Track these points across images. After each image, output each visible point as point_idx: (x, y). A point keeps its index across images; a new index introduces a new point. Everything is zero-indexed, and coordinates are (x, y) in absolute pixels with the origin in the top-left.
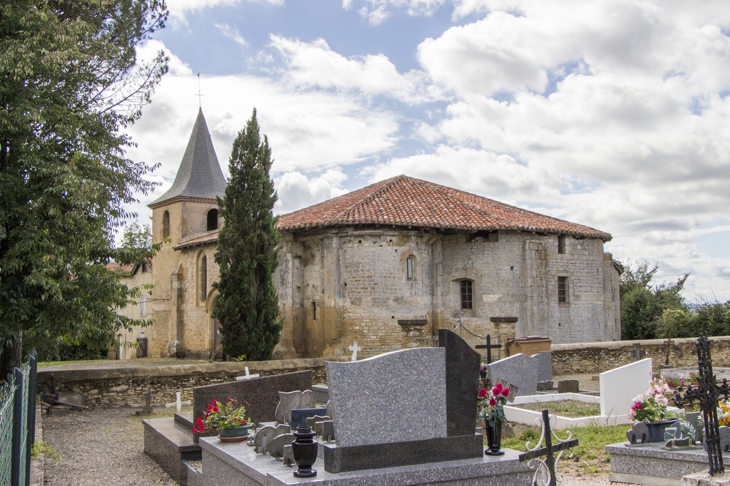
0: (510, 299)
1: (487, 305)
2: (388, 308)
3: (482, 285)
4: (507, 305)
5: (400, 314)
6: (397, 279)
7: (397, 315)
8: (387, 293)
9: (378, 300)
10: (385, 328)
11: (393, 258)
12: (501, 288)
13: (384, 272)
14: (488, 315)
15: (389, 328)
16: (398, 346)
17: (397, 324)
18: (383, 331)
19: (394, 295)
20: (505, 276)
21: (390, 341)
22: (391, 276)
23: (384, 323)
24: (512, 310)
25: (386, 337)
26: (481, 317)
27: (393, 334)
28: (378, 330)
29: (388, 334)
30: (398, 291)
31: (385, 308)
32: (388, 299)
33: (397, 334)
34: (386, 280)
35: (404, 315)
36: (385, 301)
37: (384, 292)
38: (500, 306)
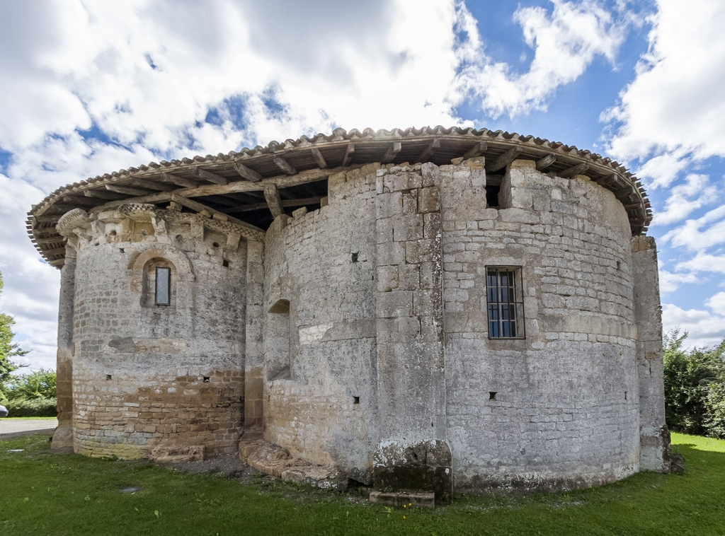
0: (349, 332)
1: (306, 352)
2: (100, 359)
4: (344, 348)
5: (123, 371)
6: (118, 303)
7: (116, 373)
8: (99, 330)
9: (87, 345)
10: (95, 397)
11: (114, 264)
12: (330, 308)
13: (97, 291)
14: (308, 373)
15: (101, 397)
16: (117, 433)
17: (116, 391)
18: (92, 403)
19: (113, 334)
20: (339, 279)
21: (102, 423)
22: (108, 297)
23: (94, 388)
24: (354, 358)
25: (97, 414)
26: (296, 378)
27: (107, 409)
28: (86, 399)
29: (99, 409)
30: (119, 326)
31: (95, 359)
32: (101, 341)
33: (115, 409)
34: (100, 306)
35: (133, 373)
36: (96, 346)
37: (96, 329)
38: (328, 351)
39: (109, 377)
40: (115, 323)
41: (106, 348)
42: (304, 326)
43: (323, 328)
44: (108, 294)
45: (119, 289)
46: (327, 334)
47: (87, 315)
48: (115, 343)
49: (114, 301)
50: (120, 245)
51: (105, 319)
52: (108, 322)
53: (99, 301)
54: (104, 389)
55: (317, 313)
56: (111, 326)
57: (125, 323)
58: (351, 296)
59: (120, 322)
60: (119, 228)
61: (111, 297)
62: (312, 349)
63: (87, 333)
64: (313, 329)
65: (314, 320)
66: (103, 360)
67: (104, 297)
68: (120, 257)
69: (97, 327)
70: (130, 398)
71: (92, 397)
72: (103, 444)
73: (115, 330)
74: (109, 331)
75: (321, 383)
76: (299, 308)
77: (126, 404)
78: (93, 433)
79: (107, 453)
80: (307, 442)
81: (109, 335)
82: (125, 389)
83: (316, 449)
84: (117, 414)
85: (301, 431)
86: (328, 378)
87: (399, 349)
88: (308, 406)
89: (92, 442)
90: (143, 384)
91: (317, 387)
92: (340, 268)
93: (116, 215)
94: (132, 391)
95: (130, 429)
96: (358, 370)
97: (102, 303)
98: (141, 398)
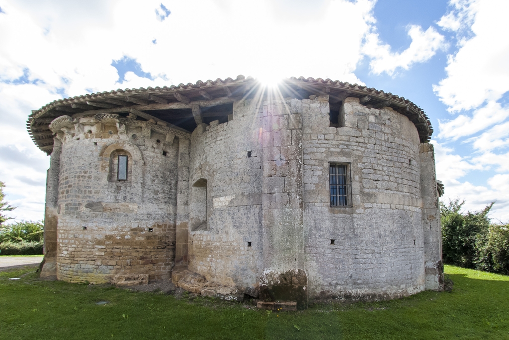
0: (246, 201)
1: (217, 213)
2: (79, 216)
4: (242, 211)
5: (95, 224)
6: (92, 179)
7: (90, 225)
8: (79, 197)
9: (70, 207)
10: (75, 241)
11: (90, 152)
12: (234, 185)
13: (78, 170)
14: (218, 227)
15: (79, 242)
16: (89, 266)
17: (90, 237)
18: (73, 246)
19: (88, 199)
20: (239, 167)
21: (79, 259)
22: (85, 175)
23: (74, 236)
24: (248, 218)
25: (75, 253)
26: (211, 229)
27: (83, 250)
28: (68, 243)
29: (77, 250)
30: (93, 194)
31: (75, 216)
32: (80, 204)
33: (89, 250)
34: (79, 181)
35: (102, 225)
36: (76, 207)
37: (76, 196)
38: (232, 213)
39: (85, 228)
40: (90, 192)
41: (83, 209)
42: (217, 196)
43: (229, 198)
44: (85, 172)
45: (93, 170)
46: (231, 202)
47: (70, 186)
48: (90, 205)
49: (90, 177)
50: (94, 140)
51: (83, 189)
52: (85, 191)
53: (79, 177)
54: (81, 236)
55: (225, 188)
56: (87, 194)
57: (97, 192)
58: (246, 178)
59: (93, 191)
60: (94, 129)
61: (88, 175)
62: (221, 211)
63: (70, 199)
64: (222, 199)
65: (224, 193)
66: (81, 217)
67: (83, 174)
68: (94, 148)
69: (77, 194)
70: (99, 243)
71: (73, 241)
72: (79, 274)
73: (90, 197)
74: (86, 198)
75: (227, 233)
76: (213, 185)
77: (96, 246)
78: (72, 266)
79: (82, 279)
80: (217, 271)
81: (86, 200)
82: (95, 236)
83: (223, 276)
84: (90, 253)
85: (213, 264)
86: (232, 230)
87: (276, 212)
88: (218, 248)
89: (71, 272)
90: (108, 233)
91: (224, 236)
92: (240, 160)
93: (92, 120)
94: (101, 237)
95: (99, 263)
96: (250, 225)
97: (81, 179)
98: (107, 243)
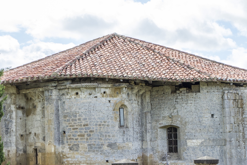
0: (211, 143)
1: (191, 150)
2: (102, 153)
3: (186, 131)
4: (209, 149)
5: (113, 158)
6: (110, 126)
7: (111, 159)
8: (101, 139)
9: (93, 146)
11: (107, 108)
12: (203, 133)
13: (99, 120)
14: (192, 158)
19: (108, 141)
20: (206, 123)
22: (105, 124)
24: (213, 153)
26: (185, 159)
30: (111, 137)
31: (100, 153)
32: (103, 145)
34: (101, 128)
35: (117, 159)
36: (100, 147)
37: (99, 139)
38: (202, 150)
39: (107, 161)
40: (109, 136)
41: (105, 148)
42: (190, 139)
43: (200, 141)
44: (105, 122)
45: (110, 120)
46: (202, 143)
47: (91, 131)
48: (110, 145)
49: (108, 126)
50: (109, 99)
51: (104, 134)
52: (106, 135)
53: (100, 125)
55: (196, 135)
56: (107, 137)
57: (113, 136)
58: (211, 130)
59: (111, 135)
60: (108, 91)
61: (107, 124)
62: (194, 149)
63: (93, 140)
64: (194, 141)
65: (195, 138)
66: (104, 154)
67: (103, 123)
68: (109, 104)
69: (100, 137)
73: (109, 139)
74: (107, 140)
81: (107, 142)
87: (233, 151)
92: (207, 119)
97: (102, 126)
